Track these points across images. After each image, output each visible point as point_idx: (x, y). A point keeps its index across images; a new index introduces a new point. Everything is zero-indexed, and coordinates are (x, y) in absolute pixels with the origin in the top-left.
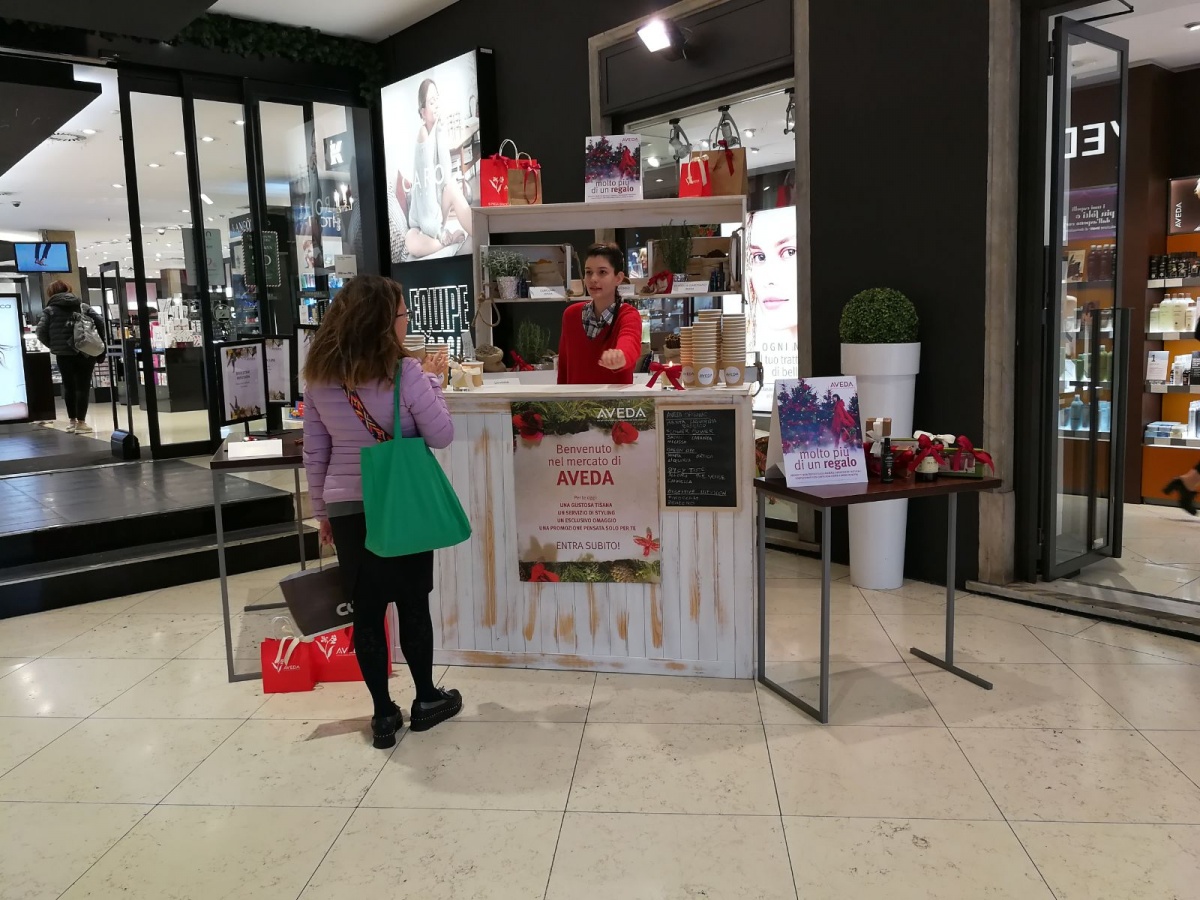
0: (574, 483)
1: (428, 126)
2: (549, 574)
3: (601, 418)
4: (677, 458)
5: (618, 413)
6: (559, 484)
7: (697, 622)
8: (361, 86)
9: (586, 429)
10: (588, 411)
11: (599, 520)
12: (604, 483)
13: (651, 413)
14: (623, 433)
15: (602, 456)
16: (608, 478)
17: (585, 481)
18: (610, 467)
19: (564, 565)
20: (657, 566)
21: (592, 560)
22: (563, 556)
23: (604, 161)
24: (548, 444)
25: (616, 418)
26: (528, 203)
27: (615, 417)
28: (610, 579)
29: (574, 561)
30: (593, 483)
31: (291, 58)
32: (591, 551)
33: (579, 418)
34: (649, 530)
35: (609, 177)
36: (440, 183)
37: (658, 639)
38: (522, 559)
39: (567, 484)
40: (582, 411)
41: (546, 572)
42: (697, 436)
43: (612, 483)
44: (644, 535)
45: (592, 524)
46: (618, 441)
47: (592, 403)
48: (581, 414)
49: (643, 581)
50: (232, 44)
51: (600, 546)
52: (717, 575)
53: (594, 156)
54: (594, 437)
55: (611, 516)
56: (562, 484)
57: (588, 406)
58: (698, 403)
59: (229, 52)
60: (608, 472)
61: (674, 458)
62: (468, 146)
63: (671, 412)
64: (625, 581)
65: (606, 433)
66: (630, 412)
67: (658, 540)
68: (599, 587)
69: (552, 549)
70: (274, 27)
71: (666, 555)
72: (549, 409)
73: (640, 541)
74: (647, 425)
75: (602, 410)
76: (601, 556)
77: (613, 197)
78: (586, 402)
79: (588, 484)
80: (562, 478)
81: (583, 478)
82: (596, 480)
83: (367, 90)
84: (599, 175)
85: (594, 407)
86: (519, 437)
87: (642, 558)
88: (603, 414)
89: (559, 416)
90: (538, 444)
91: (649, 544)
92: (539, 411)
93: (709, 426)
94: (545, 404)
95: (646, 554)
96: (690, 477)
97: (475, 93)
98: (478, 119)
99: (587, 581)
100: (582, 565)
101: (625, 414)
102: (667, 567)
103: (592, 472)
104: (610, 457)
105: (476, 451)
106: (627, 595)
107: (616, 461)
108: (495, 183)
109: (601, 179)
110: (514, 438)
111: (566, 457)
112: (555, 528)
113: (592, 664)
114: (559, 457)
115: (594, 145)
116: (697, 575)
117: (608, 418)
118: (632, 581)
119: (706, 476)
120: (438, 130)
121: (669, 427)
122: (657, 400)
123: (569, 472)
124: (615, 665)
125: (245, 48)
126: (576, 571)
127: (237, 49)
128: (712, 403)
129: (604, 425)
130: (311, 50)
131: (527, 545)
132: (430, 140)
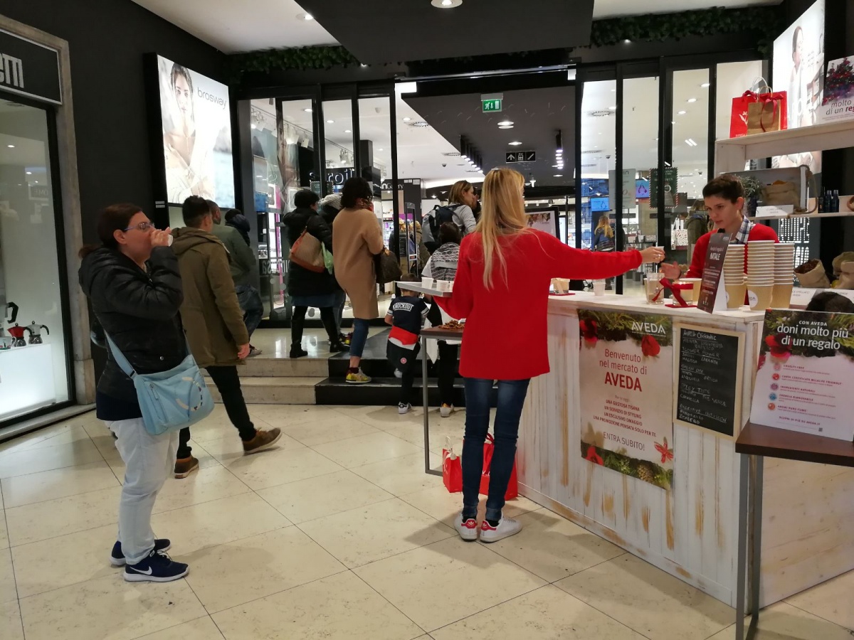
0: (615, 384)
1: (797, 68)
2: (598, 457)
3: (634, 330)
4: (689, 376)
5: (646, 327)
6: (606, 383)
7: (701, 538)
9: (624, 338)
10: (625, 323)
11: (630, 421)
12: (635, 389)
13: (669, 330)
14: (650, 345)
15: (635, 364)
16: (637, 385)
17: (623, 384)
18: (639, 375)
19: (608, 453)
20: (670, 474)
21: (626, 454)
22: (608, 445)
24: (601, 344)
25: (645, 332)
27: (643, 330)
28: (636, 475)
29: (614, 451)
30: (628, 387)
32: (625, 446)
33: (620, 328)
34: (665, 440)
37: (671, 542)
38: (583, 439)
39: (611, 384)
40: (621, 322)
41: (596, 455)
42: (706, 358)
43: (641, 390)
44: (662, 444)
45: (626, 423)
46: (646, 353)
47: (627, 316)
48: (621, 325)
49: (658, 484)
50: (652, 34)
51: (632, 444)
52: (717, 499)
54: (628, 347)
55: (637, 419)
56: (608, 383)
57: (624, 318)
58: (706, 325)
59: (651, 41)
60: (637, 379)
61: (686, 375)
63: (687, 330)
64: (647, 481)
65: (638, 344)
66: (654, 328)
67: (672, 450)
68: (630, 479)
69: (601, 437)
71: (677, 465)
72: (600, 318)
73: (659, 448)
74: (667, 342)
75: (634, 323)
76: (633, 453)
77: (847, 116)
78: (622, 315)
79: (624, 387)
80: (609, 378)
81: (621, 381)
82: (630, 385)
85: (628, 319)
86: (583, 338)
87: (660, 464)
88: (636, 326)
89: (607, 325)
90: (594, 346)
91: (666, 453)
92: (594, 318)
93: (717, 350)
94: (597, 312)
95: (663, 461)
96: (699, 397)
97: (823, 31)
99: (620, 471)
100: (619, 457)
101: (650, 329)
102: (678, 477)
103: (627, 377)
104: (639, 366)
105: (559, 345)
106: (645, 491)
107: (644, 371)
108: (744, 117)
110: (580, 338)
111: (611, 360)
112: (603, 420)
113: (624, 543)
114: (606, 359)
115: (836, 67)
116: (700, 493)
117: (639, 331)
118: (651, 482)
119: (710, 398)
121: (685, 344)
122: (675, 319)
123: (612, 374)
124: (639, 551)
125: (663, 36)
126: (615, 460)
127: (656, 37)
128: (717, 327)
129: (637, 337)
131: (586, 430)
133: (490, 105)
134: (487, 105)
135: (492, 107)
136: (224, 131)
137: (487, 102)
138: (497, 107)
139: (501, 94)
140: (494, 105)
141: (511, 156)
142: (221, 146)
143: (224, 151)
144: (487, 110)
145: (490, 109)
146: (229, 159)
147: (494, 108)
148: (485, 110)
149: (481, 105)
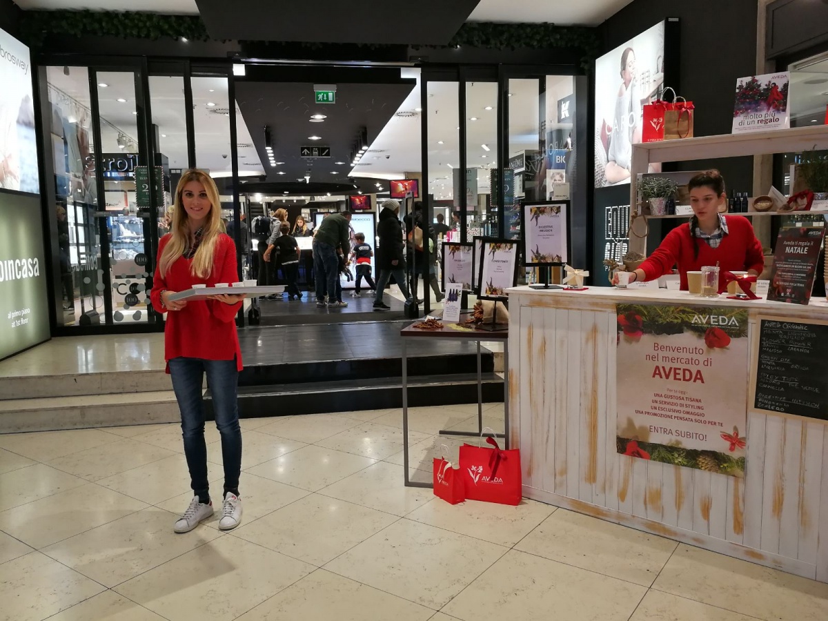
0: (667, 377)
1: (626, 84)
2: (641, 451)
3: (695, 323)
4: (771, 365)
5: (712, 320)
6: (654, 376)
7: (779, 520)
8: (582, 60)
9: (681, 331)
10: (684, 316)
11: (688, 413)
12: (695, 381)
13: (744, 322)
14: (716, 338)
15: (695, 356)
16: (699, 377)
17: (678, 376)
18: (701, 367)
19: (655, 446)
20: (742, 463)
21: (680, 446)
22: (654, 439)
23: (753, 98)
24: (647, 338)
25: (710, 324)
26: (681, 137)
27: (708, 323)
28: (695, 466)
29: (664, 444)
30: (684, 380)
31: (532, 46)
32: (680, 438)
33: (676, 321)
34: (735, 428)
35: (757, 111)
36: (631, 126)
37: (739, 527)
38: (619, 435)
39: (661, 377)
40: (677, 316)
41: (639, 449)
42: (793, 348)
43: (703, 382)
44: (731, 432)
45: (682, 415)
46: (711, 345)
47: (687, 310)
48: (676, 318)
49: (727, 473)
50: (493, 42)
51: (689, 435)
52: (802, 480)
53: (744, 94)
54: (687, 339)
55: (700, 411)
56: (657, 376)
57: (684, 312)
58: (792, 316)
59: (491, 48)
60: (699, 372)
61: (767, 365)
62: (654, 95)
63: (769, 322)
64: (710, 470)
65: (700, 336)
66: (724, 320)
67: (744, 438)
68: (685, 471)
69: (646, 431)
70: (522, 26)
71: (751, 452)
72: (649, 312)
73: (727, 437)
74: (741, 332)
75: (696, 316)
76: (689, 444)
77: (758, 128)
78: (682, 308)
79: (680, 379)
80: (657, 372)
81: (675, 374)
82: (688, 377)
83: (586, 62)
84: (747, 110)
85: (689, 313)
86: (622, 333)
87: (728, 453)
88: (696, 319)
89: (657, 318)
90: (638, 341)
91: (736, 441)
92: (639, 312)
93: (807, 340)
94: (645, 307)
95: (732, 449)
96: (782, 385)
97: (662, 53)
98: (663, 74)
99: (674, 463)
100: (671, 449)
101: (718, 322)
102: (752, 464)
103: (684, 370)
104: (702, 358)
105: (587, 341)
107: (707, 363)
108: (655, 123)
109: (748, 113)
110: (618, 333)
111: (661, 354)
112: (648, 413)
113: (675, 534)
114: (655, 353)
115: (744, 84)
116: (781, 476)
117: (702, 324)
118: (717, 471)
119: (799, 386)
120: (633, 86)
122: (751, 311)
123: (663, 367)
124: (696, 540)
125: (501, 44)
126: (666, 453)
127: (496, 44)
128: (807, 317)
129: (698, 330)
130: (547, 38)
131: (624, 424)
132: (627, 94)
133: (323, 96)
134: (320, 96)
135: (325, 99)
136: (26, 100)
137: (320, 93)
138: (331, 99)
139: (334, 86)
140: (327, 96)
141: (306, 150)
142: (23, 118)
143: (27, 124)
144: (320, 101)
145: (324, 100)
146: (32, 134)
147: (327, 100)
148: (318, 101)
149: (313, 95)
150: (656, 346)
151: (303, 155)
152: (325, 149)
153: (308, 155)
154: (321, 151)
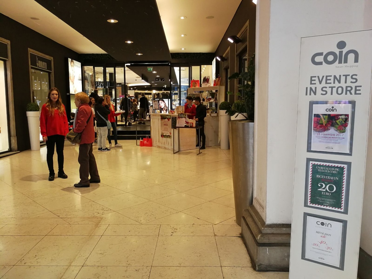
13: (171, 117)
14: (169, 119)
19: (164, 135)
22: (164, 134)
24: (163, 120)
28: (167, 137)
30: (166, 126)
33: (165, 117)
35: (205, 83)
38: (161, 134)
43: (168, 126)
45: (166, 131)
51: (167, 133)
54: (166, 120)
55: (168, 130)
61: (172, 123)
66: (169, 117)
73: (170, 133)
74: (170, 119)
76: (167, 135)
80: (164, 125)
87: (170, 135)
88: (167, 117)
92: (162, 116)
93: (175, 119)
99: (165, 138)
100: (165, 136)
102: (172, 136)
103: (166, 124)
105: (158, 121)
106: (169, 139)
107: (168, 123)
110: (161, 120)
112: (163, 131)
113: (166, 148)
119: (174, 125)
121: (172, 119)
122: (171, 115)
128: (175, 116)
129: (167, 118)
133: (149, 69)
136: (80, 75)
139: (152, 67)
141: (157, 79)
142: (79, 79)
143: (80, 80)
144: (149, 71)
147: (151, 70)
149: (147, 69)
150: (164, 121)
151: (156, 81)
152: (163, 79)
153: (158, 81)
154: (162, 79)
